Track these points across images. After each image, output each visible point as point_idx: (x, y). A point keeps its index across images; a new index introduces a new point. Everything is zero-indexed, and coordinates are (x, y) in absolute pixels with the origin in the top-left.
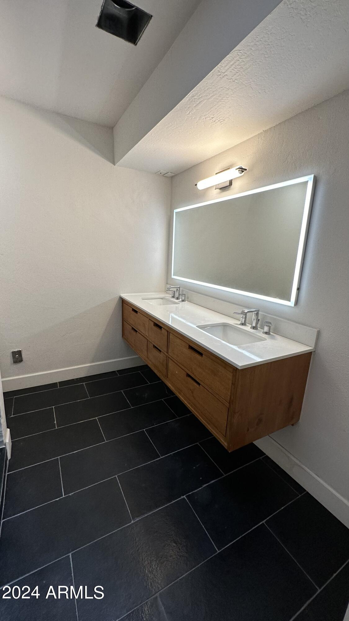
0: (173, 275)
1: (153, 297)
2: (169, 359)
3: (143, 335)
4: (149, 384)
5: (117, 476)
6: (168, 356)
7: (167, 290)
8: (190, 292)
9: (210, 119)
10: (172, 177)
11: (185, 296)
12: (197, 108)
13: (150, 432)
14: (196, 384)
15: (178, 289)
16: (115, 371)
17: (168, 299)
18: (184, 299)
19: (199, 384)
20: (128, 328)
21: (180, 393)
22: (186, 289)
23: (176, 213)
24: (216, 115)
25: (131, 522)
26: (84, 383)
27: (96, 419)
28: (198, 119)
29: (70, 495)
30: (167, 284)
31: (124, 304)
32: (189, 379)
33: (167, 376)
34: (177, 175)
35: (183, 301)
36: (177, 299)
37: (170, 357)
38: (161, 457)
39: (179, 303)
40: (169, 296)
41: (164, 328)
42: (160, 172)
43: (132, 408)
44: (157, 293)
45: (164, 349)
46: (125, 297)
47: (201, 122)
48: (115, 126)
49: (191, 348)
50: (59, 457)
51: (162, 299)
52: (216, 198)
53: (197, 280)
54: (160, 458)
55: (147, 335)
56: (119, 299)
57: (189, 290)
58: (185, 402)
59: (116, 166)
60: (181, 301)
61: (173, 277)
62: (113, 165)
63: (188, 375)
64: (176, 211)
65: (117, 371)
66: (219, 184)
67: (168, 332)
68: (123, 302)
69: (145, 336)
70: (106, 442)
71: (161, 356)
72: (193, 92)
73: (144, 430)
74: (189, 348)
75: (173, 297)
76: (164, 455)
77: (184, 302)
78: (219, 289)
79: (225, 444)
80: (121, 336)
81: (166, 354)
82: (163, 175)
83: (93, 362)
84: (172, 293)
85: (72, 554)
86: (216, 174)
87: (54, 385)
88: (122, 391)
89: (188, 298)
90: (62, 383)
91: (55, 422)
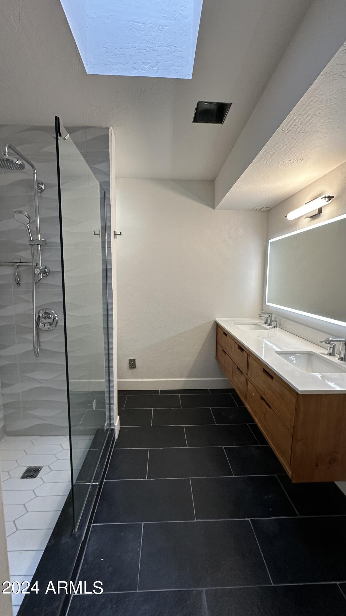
0: (267, 302)
1: (245, 322)
2: (248, 381)
3: (230, 356)
4: (238, 407)
5: (191, 479)
6: (248, 378)
7: (260, 316)
8: (283, 319)
9: (288, 162)
10: (268, 211)
11: (277, 323)
12: (272, 158)
13: (229, 450)
14: (267, 407)
15: (270, 316)
16: (208, 389)
17: (260, 325)
18: (275, 326)
19: (270, 407)
20: (220, 350)
21: (256, 416)
22: (279, 316)
23: (271, 243)
24: (293, 158)
25: (194, 520)
26: (180, 395)
27: (183, 426)
28: (276, 165)
29: (152, 479)
30: (262, 310)
31: (218, 328)
32: (263, 402)
33: (246, 398)
34: (272, 208)
35: (274, 327)
36: (269, 325)
37: (249, 379)
38: (234, 476)
39: (269, 329)
40: (261, 322)
41: (245, 351)
42: (255, 209)
43: (216, 425)
44: (251, 319)
45: (244, 371)
46: (219, 322)
47: (280, 166)
48: (215, 179)
49: (264, 371)
50: (149, 448)
51: (255, 324)
52: (307, 226)
53: (288, 307)
54: (232, 477)
55: (233, 356)
56: (214, 323)
57: (282, 317)
58: (258, 425)
59: (215, 210)
60: (273, 328)
61: (267, 303)
62: (213, 209)
63: (262, 398)
64: (270, 241)
65: (210, 390)
66: (308, 213)
67: (248, 354)
68: (217, 326)
69: (231, 358)
70: (187, 447)
71: (243, 378)
72: (264, 148)
73: (223, 447)
74: (263, 371)
75: (266, 323)
76: (237, 475)
77: (275, 329)
78: (310, 316)
79: (289, 473)
80: (215, 358)
81: (246, 375)
82: (259, 210)
83: (188, 377)
84: (265, 319)
85: (144, 524)
86: (306, 204)
87: (156, 392)
88: (210, 408)
89: (280, 325)
90: (163, 392)
91: (152, 421)
